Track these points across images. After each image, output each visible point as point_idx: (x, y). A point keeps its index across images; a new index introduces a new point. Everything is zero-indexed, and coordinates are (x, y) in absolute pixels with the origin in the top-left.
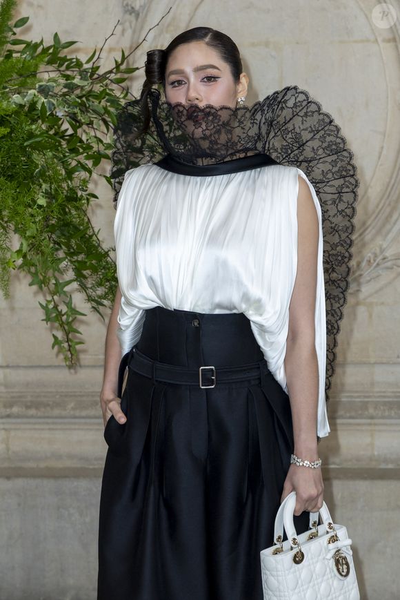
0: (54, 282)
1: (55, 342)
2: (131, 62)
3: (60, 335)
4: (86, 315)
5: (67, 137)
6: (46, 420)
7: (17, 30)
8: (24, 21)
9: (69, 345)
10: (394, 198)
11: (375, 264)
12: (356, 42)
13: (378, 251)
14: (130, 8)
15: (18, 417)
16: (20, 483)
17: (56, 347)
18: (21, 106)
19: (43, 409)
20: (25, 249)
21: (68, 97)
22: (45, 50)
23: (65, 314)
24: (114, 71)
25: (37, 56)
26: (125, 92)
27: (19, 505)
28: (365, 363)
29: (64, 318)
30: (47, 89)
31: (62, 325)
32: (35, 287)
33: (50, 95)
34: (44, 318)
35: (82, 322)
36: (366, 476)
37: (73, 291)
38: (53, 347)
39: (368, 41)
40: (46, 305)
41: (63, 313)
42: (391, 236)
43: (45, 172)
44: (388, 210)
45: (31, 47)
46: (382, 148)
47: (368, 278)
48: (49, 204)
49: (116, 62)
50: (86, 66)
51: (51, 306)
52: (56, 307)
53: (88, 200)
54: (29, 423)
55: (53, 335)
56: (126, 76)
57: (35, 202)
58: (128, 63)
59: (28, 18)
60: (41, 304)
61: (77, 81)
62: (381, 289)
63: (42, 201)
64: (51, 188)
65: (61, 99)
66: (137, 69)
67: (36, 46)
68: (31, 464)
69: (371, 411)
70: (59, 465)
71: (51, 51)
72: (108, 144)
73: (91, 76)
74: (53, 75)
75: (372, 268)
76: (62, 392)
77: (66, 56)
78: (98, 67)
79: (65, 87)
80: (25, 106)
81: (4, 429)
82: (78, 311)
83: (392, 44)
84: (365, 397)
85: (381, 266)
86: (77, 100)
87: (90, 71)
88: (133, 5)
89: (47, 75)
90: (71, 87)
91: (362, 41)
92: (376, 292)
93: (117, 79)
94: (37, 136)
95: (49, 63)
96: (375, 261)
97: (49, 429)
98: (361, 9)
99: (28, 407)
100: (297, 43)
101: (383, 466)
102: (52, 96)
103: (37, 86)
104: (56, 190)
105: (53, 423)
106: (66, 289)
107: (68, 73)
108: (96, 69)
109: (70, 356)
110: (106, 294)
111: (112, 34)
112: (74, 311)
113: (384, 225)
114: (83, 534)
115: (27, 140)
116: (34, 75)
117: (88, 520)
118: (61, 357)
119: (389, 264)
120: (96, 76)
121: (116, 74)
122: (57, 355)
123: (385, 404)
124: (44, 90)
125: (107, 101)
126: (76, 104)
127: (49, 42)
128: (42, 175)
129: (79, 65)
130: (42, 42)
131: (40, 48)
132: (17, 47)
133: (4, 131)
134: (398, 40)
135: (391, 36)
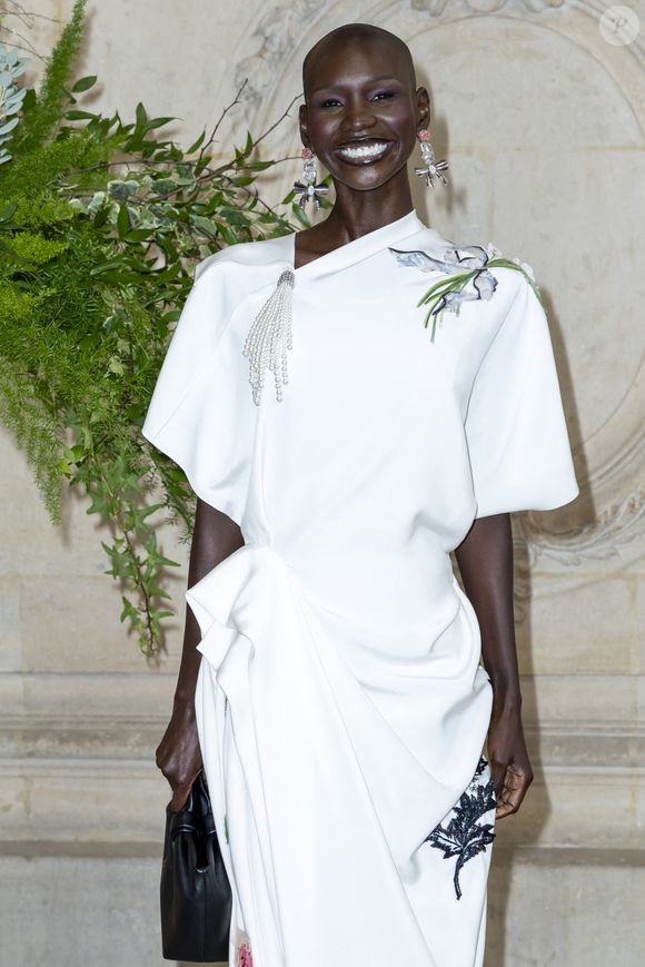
0: (128, 510)
1: (126, 610)
2: (262, 152)
3: (134, 598)
4: (179, 565)
5: (154, 274)
6: (94, 762)
7: (78, 96)
8: (90, 81)
9: (149, 617)
11: (642, 511)
12: (614, 148)
14: (246, 88)
15: (47, 755)
16: (47, 865)
17: (128, 619)
18: (82, 216)
19: (88, 744)
20: (88, 444)
21: (159, 204)
22: (122, 130)
23: (145, 563)
24: (235, 165)
25: (111, 138)
26: (252, 199)
27: (45, 903)
28: (623, 674)
29: (144, 569)
30: (124, 191)
31: (139, 582)
32: (96, 517)
33: (130, 201)
34: (110, 568)
35: (172, 577)
36: (623, 860)
37: (159, 525)
38: (122, 619)
39: (634, 147)
40: (114, 547)
41: (142, 560)
43: (121, 320)
45: (100, 125)
47: (630, 534)
48: (130, 372)
49: (237, 151)
50: (187, 158)
51: (121, 550)
52: (130, 551)
54: (65, 767)
55: (124, 599)
56: (254, 174)
57: (104, 368)
58: (257, 154)
59: (95, 78)
60: (105, 547)
61: (175, 178)
63: (116, 367)
64: (131, 347)
65: (147, 207)
66: (272, 163)
67: (107, 124)
68: (67, 837)
69: (633, 754)
70: (112, 837)
71: (132, 132)
73: (197, 173)
74: (135, 169)
75: (637, 516)
76: (120, 716)
77: (155, 142)
78: (209, 159)
79: (155, 190)
80: (88, 216)
81: (22, 776)
82: (166, 559)
84: (623, 730)
86: (174, 209)
87: (196, 164)
88: (253, 84)
89: (126, 172)
90: (164, 191)
91: (624, 148)
92: (643, 557)
93: (236, 179)
94: (111, 261)
95: (128, 150)
96: (641, 505)
97: (98, 778)
98: (624, 97)
99: (63, 740)
100: (518, 149)
102: (133, 203)
103: (109, 185)
104: (140, 351)
105: (104, 768)
106: (149, 520)
107: (160, 168)
108: (204, 161)
109: (150, 636)
111: (236, 102)
112: (159, 559)
114: (150, 953)
115: (95, 266)
116: (104, 166)
118: (136, 635)
120: (205, 172)
121: (237, 169)
122: (130, 631)
124: (119, 192)
125: (222, 214)
126: (172, 217)
127: (129, 118)
128: (117, 325)
129: (175, 155)
130: (117, 117)
131: (114, 129)
132: (76, 123)
133: (58, 248)
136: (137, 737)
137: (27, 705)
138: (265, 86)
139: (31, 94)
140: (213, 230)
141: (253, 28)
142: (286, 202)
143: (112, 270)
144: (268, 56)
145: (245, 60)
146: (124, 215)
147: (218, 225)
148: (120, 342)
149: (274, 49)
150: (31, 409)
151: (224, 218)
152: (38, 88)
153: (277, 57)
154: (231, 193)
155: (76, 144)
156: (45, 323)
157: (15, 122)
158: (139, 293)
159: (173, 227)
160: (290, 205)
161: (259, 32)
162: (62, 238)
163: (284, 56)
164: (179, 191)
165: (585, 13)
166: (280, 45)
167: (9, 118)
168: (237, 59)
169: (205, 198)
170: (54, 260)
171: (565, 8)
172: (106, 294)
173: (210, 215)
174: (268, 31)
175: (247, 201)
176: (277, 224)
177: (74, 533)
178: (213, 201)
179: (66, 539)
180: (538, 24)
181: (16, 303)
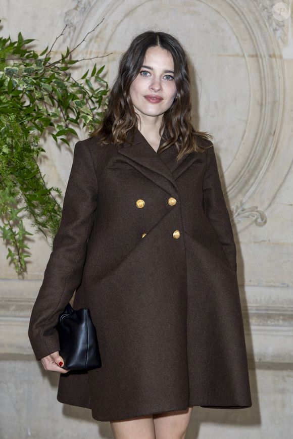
0: (10, 211)
1: (9, 254)
2: (73, 57)
3: (13, 249)
4: (32, 235)
5: (24, 108)
9: (19, 257)
10: (252, 168)
11: (236, 214)
12: (229, 55)
13: (239, 205)
14: (69, 23)
17: (10, 258)
21: (27, 78)
22: (12, 44)
23: (17, 234)
24: (61, 61)
25: (6, 48)
26: (68, 77)
29: (17, 237)
30: (12, 72)
31: (15, 242)
33: (14, 76)
34: (2, 235)
35: (29, 240)
37: (23, 217)
38: (7, 258)
39: (238, 55)
40: (4, 227)
41: (16, 233)
42: (248, 194)
43: (8, 129)
44: (248, 175)
45: (2, 42)
46: (245, 131)
48: (12, 153)
49: (62, 55)
50: (40, 58)
51: (7, 228)
52: (11, 229)
53: (38, 152)
55: (9, 249)
56: (69, 66)
57: (1, 150)
58: (71, 58)
61: (34, 67)
63: (5, 150)
64: (12, 141)
65: (22, 79)
66: (78, 61)
67: (5, 41)
71: (16, 45)
72: (54, 113)
73: (44, 65)
74: (16, 62)
77: (26, 50)
78: (49, 58)
79: (25, 71)
82: (27, 232)
83: (254, 59)
85: (241, 216)
86: (33, 80)
87: (44, 60)
88: (72, 22)
89: (13, 64)
90: (30, 72)
91: (234, 56)
93: (62, 68)
94: (5, 103)
95: (14, 53)
96: (236, 211)
98: (234, 33)
102: (15, 77)
103: (5, 69)
104: (16, 143)
106: (19, 215)
107: (28, 61)
108: (47, 59)
109: (20, 266)
110: (47, 221)
111: (62, 35)
112: (24, 233)
113: (244, 186)
114: (17, 402)
116: (3, 61)
117: (21, 391)
118: (13, 265)
119: (247, 214)
120: (47, 64)
121: (62, 64)
122: (10, 264)
124: (10, 72)
125: (55, 82)
126: (32, 84)
127: (15, 39)
128: (6, 131)
129: (35, 56)
130: (9, 39)
131: (8, 43)
134: (259, 56)
135: (254, 53)
136: (13, 307)
138: (77, 22)
140: (51, 90)
143: (5, 107)
144: (79, 9)
145: (69, 11)
146: (11, 82)
147: (53, 87)
148: (8, 139)
149: (82, 6)
151: (56, 85)
153: (83, 10)
154: (58, 74)
158: (17, 119)
159: (32, 88)
160: (85, 79)
163: (86, 10)
164: (36, 72)
166: (85, 4)
168: (65, 10)
169: (47, 75)
172: (2, 118)
173: (49, 83)
175: (66, 77)
176: (78, 88)
178: (51, 77)
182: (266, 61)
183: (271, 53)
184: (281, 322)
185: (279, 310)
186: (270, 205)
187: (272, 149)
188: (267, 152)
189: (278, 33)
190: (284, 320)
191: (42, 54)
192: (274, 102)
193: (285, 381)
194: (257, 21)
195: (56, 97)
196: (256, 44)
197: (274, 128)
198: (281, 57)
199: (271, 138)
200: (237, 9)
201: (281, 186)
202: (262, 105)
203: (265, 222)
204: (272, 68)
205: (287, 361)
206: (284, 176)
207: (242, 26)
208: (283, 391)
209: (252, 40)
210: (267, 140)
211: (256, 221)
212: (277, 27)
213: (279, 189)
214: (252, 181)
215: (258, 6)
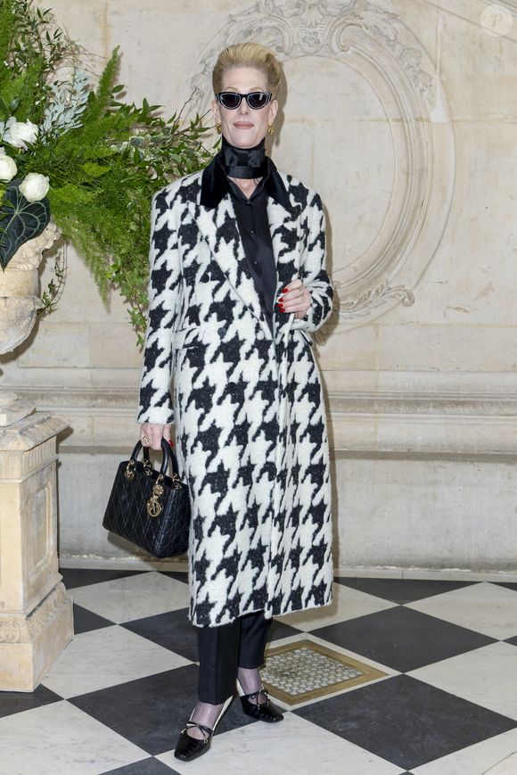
1: (139, 341)
2: (203, 123)
6: (124, 410)
7: (115, 95)
8: (121, 87)
10: (398, 243)
11: (382, 294)
12: (371, 120)
13: (385, 284)
15: (102, 407)
16: (101, 457)
17: (140, 345)
18: (117, 154)
19: (121, 402)
20: (119, 264)
21: (154, 148)
22: (136, 111)
24: (190, 129)
25: (131, 116)
26: (198, 146)
27: (101, 475)
28: (372, 370)
30: (137, 141)
32: (124, 298)
34: (131, 321)
36: (370, 456)
38: (137, 345)
39: (381, 120)
40: (133, 311)
42: (395, 272)
43: (135, 204)
44: (393, 252)
45: (125, 109)
46: (390, 203)
47: (376, 305)
48: (140, 229)
49: (192, 123)
50: (167, 125)
51: (136, 313)
52: (140, 314)
54: (110, 412)
55: (139, 336)
56: (199, 134)
57: (128, 228)
58: (201, 124)
59: (123, 86)
60: (129, 311)
61: (161, 135)
62: (386, 313)
63: (133, 227)
64: (140, 218)
65: (148, 149)
66: (208, 128)
67: (129, 108)
68: (111, 444)
69: (376, 407)
71: (141, 112)
73: (172, 133)
74: (142, 131)
75: (379, 297)
77: (152, 117)
78: (178, 126)
80: (120, 154)
81: (90, 416)
83: (399, 123)
84: (371, 396)
85: (386, 296)
86: (161, 150)
87: (172, 128)
89: (138, 132)
90: (156, 142)
91: (376, 120)
92: (382, 315)
93: (191, 136)
94: (131, 176)
95: (139, 121)
96: (382, 291)
98: (377, 96)
99: (109, 400)
100: (326, 120)
101: (383, 450)
102: (141, 147)
103: (130, 139)
104: (145, 220)
105: (129, 412)
107: (154, 130)
108: (175, 127)
111: (191, 99)
113: (390, 263)
115: (123, 178)
116: (128, 130)
119: (392, 294)
120: (176, 132)
121: (191, 131)
123: (386, 401)
124: (135, 142)
125: (184, 152)
126: (160, 154)
127: (139, 106)
128: (133, 207)
129: (162, 124)
130: (134, 105)
131: (133, 110)
132: (113, 108)
133: (105, 170)
134: (405, 120)
135: (399, 117)
137: (92, 382)
138: (205, 88)
139: (92, 94)
140: (180, 161)
141: (200, 60)
142: (214, 147)
143: (132, 180)
144: (207, 73)
145: (196, 75)
146: (137, 153)
147: (182, 158)
148: (135, 215)
150: (92, 247)
151: (185, 155)
152: (95, 90)
154: (188, 142)
155: (114, 119)
156: (99, 205)
157: (84, 107)
158: (144, 191)
159: (160, 159)
161: (203, 62)
162: (107, 165)
164: (163, 142)
165: (358, 54)
167: (82, 105)
168: (192, 76)
169: (176, 145)
170: (103, 175)
171: (349, 52)
172: (129, 192)
173: (178, 154)
174: (207, 62)
175: (196, 146)
177: (113, 306)
178: (180, 146)
179: (109, 311)
180: (336, 59)
181: (85, 196)
182: (412, 125)
183: (418, 116)
184: (431, 409)
185: (428, 397)
186: (418, 283)
187: (420, 222)
188: (414, 225)
189: (425, 93)
190: (434, 407)
191: (169, 122)
192: (422, 171)
193: (437, 472)
194: (402, 81)
195: (186, 169)
196: (401, 107)
197: (422, 199)
198: (429, 120)
199: (419, 210)
200: (379, 69)
201: (430, 262)
202: (408, 174)
203: (413, 302)
204: (419, 133)
205: (438, 451)
206: (433, 251)
207: (386, 87)
208: (434, 483)
209: (397, 103)
210: (415, 211)
211: (403, 300)
212: (424, 88)
213: (427, 266)
214: (398, 257)
215: (403, 63)
